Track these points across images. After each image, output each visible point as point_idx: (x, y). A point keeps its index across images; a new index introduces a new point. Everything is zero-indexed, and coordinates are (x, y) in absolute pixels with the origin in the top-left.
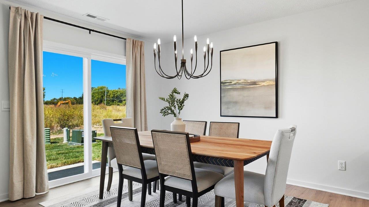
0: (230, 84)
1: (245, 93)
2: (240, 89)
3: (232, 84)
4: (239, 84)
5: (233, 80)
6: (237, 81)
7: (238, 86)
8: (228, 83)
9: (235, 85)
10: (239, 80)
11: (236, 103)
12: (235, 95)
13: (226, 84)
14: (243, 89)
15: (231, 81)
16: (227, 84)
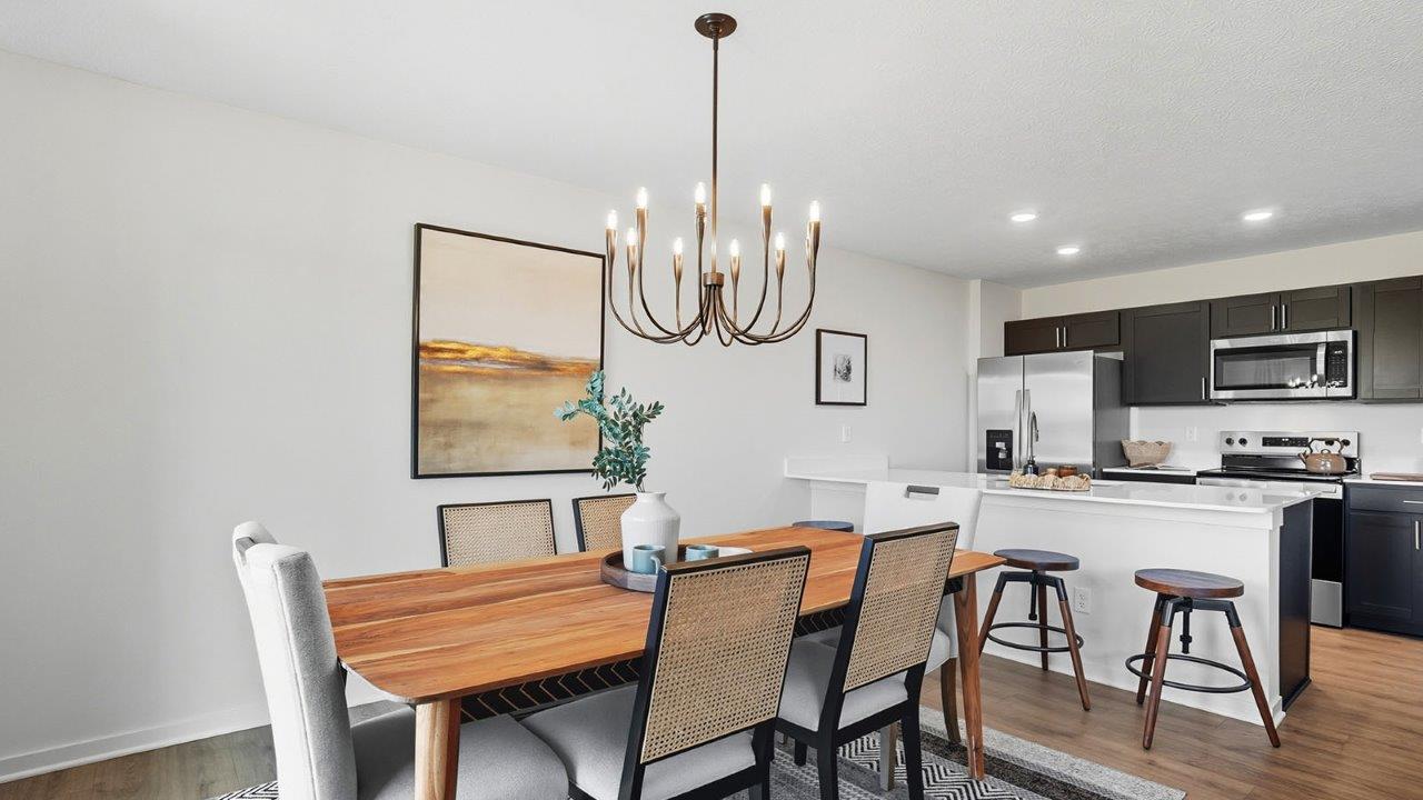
0: (459, 355)
1: (514, 394)
2: (495, 377)
3: (466, 360)
4: (494, 361)
5: (469, 342)
6: (486, 351)
7: (487, 367)
8: (450, 350)
9: (476, 364)
10: (496, 349)
11: (479, 426)
12: (474, 398)
13: (440, 355)
14: (505, 378)
15: (461, 347)
16: (446, 355)
